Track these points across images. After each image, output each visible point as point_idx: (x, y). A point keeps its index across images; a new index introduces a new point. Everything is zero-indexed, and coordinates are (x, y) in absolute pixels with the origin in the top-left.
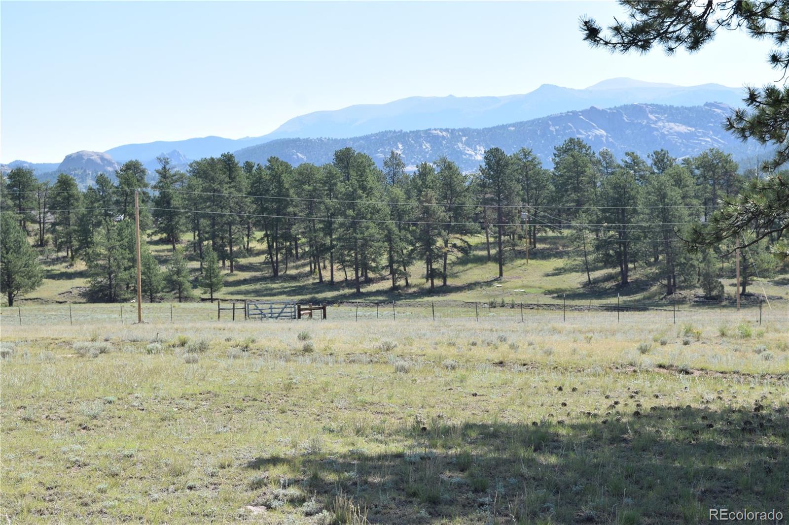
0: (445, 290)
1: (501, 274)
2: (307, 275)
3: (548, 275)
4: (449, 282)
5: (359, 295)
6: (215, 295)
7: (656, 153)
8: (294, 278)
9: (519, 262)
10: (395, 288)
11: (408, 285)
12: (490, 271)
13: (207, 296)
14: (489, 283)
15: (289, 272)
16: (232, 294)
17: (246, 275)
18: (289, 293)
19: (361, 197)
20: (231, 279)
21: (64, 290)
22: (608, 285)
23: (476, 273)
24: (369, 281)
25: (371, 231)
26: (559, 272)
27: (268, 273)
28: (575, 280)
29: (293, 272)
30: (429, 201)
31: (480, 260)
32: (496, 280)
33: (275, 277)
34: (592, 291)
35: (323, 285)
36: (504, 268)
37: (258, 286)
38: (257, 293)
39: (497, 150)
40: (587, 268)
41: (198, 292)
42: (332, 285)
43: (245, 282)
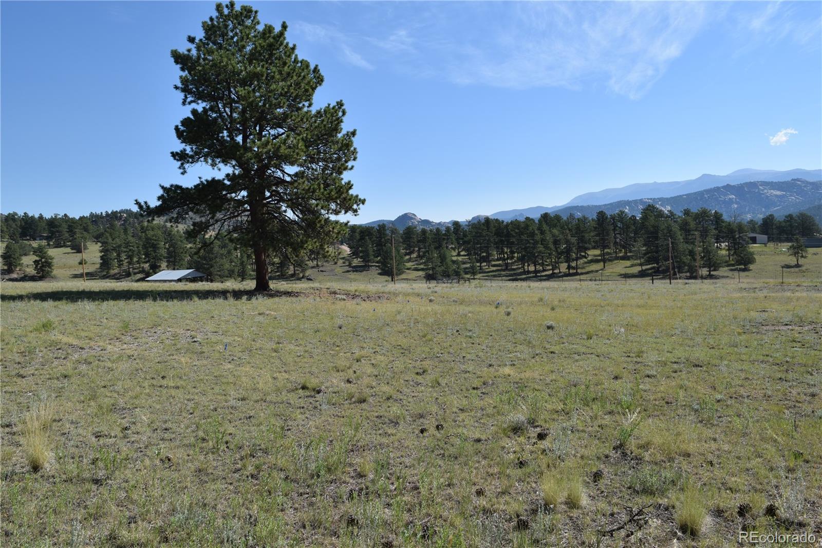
0: (577, 274)
1: (604, 267)
2: (520, 268)
3: (626, 267)
4: (579, 271)
5: (536, 277)
6: (475, 277)
7: (685, 210)
8: (514, 270)
9: (616, 262)
10: (553, 273)
11: (560, 272)
12: (601, 265)
13: (472, 277)
14: (597, 271)
15: (513, 267)
16: (484, 276)
17: (494, 268)
18: (507, 276)
19: (537, 235)
20: (487, 270)
21: (418, 275)
22: (650, 271)
23: (594, 267)
24: (544, 270)
25: (541, 249)
26: (632, 266)
27: (504, 268)
28: (637, 269)
29: (515, 267)
30: (567, 235)
31: (597, 261)
32: (602, 270)
33: (506, 269)
34: (642, 275)
35: (525, 273)
36: (606, 265)
37: (497, 273)
38: (495, 276)
39: (602, 211)
40: (641, 265)
41: (468, 276)
42: (529, 272)
43: (493, 271)
